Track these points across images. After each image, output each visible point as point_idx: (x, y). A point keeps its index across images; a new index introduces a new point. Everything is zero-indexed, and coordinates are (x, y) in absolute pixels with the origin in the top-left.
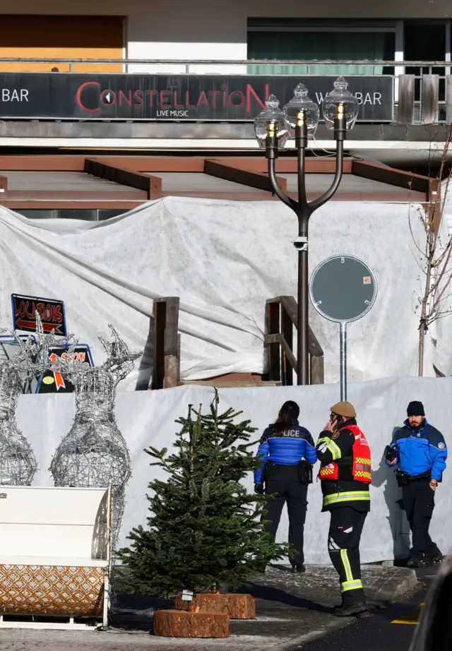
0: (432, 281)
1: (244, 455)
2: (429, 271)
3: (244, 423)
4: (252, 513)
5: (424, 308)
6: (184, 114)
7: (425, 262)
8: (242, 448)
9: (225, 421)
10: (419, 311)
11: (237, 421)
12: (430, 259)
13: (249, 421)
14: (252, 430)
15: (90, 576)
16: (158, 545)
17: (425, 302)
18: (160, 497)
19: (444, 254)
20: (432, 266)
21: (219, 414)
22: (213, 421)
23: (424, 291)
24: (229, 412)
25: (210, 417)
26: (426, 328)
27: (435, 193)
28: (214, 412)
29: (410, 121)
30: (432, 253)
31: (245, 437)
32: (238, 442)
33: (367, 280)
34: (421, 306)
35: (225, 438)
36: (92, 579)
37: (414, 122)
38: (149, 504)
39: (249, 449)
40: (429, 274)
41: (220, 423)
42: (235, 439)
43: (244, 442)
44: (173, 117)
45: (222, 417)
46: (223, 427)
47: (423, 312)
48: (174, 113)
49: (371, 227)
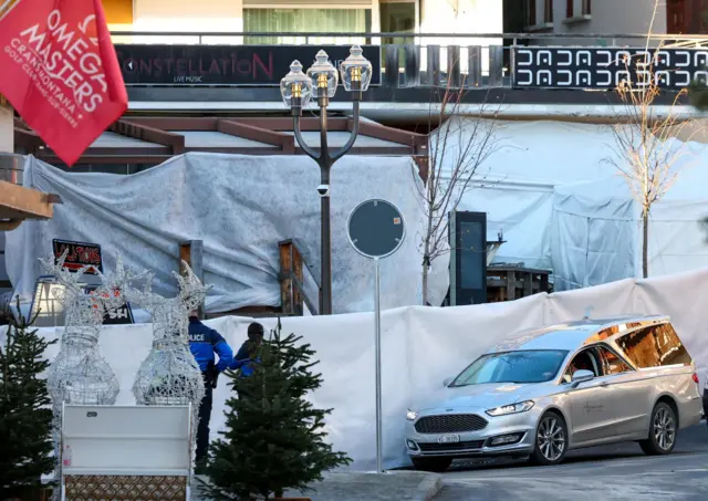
0: (433, 223)
1: (304, 375)
2: (431, 214)
3: (304, 347)
4: (311, 426)
5: (427, 246)
6: (198, 79)
7: (427, 206)
8: (302, 369)
9: (287, 345)
10: (423, 250)
11: (297, 345)
12: (431, 203)
13: (309, 345)
14: (311, 353)
15: (173, 483)
16: (236, 455)
17: (427, 241)
18: (235, 413)
19: (443, 200)
20: (434, 210)
21: (282, 339)
22: (276, 345)
23: (426, 232)
24: (290, 337)
25: (273, 342)
26: (429, 264)
27: (424, 147)
28: (277, 337)
29: (396, 85)
30: (433, 198)
31: (305, 359)
32: (299, 363)
33: (397, 221)
34: (424, 244)
35: (287, 360)
36: (175, 487)
37: (399, 86)
38: (226, 419)
39: (308, 370)
40: (431, 217)
41: (283, 347)
42: (295, 361)
43: (303, 364)
44: (189, 82)
45: (284, 342)
46: (284, 351)
47: (427, 250)
48: (190, 78)
49: (369, 177)
